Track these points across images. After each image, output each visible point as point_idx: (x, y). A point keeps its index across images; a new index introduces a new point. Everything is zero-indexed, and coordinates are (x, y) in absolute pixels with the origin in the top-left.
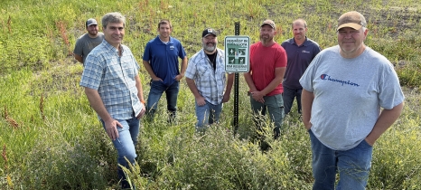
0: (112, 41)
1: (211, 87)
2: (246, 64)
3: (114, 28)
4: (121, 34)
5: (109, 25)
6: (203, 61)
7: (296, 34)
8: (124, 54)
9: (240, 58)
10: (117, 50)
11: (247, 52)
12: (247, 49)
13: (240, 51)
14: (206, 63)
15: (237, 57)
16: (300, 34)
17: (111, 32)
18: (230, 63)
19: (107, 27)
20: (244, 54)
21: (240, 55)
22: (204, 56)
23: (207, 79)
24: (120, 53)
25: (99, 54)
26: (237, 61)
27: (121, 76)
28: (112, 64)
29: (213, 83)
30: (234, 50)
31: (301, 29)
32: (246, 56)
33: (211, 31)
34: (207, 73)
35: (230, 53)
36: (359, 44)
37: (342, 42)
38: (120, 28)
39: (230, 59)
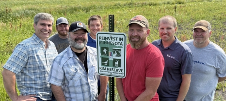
0: (41, 35)
1: (83, 92)
2: (122, 67)
3: (44, 25)
4: (50, 30)
5: (41, 22)
6: (71, 61)
7: (162, 34)
8: (50, 47)
9: (115, 60)
10: (44, 43)
11: (122, 53)
12: (123, 50)
13: (114, 51)
14: (75, 64)
15: (111, 59)
16: (169, 34)
17: (41, 27)
18: (103, 64)
19: (38, 23)
20: (119, 55)
21: (115, 56)
22: (72, 55)
23: (77, 83)
24: (47, 46)
25: (28, 44)
26: (111, 63)
27: (45, 64)
28: (38, 54)
29: (85, 88)
30: (107, 49)
31: (169, 28)
32: (122, 58)
33: (81, 25)
34: (77, 75)
35: (103, 53)
36: (206, 39)
37: (195, 37)
38: (49, 26)
39: (104, 60)
